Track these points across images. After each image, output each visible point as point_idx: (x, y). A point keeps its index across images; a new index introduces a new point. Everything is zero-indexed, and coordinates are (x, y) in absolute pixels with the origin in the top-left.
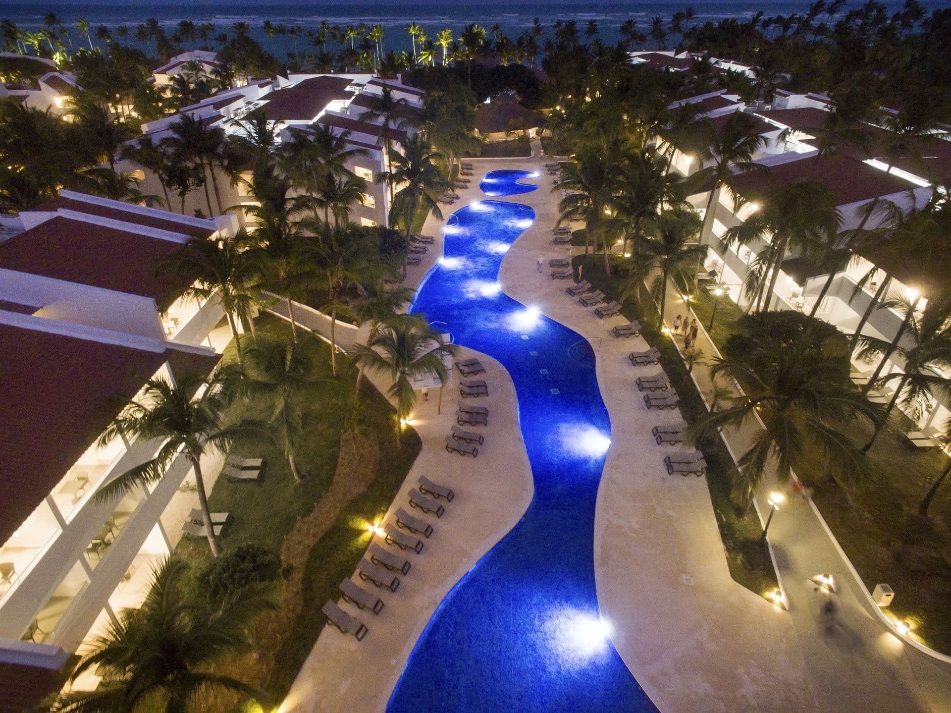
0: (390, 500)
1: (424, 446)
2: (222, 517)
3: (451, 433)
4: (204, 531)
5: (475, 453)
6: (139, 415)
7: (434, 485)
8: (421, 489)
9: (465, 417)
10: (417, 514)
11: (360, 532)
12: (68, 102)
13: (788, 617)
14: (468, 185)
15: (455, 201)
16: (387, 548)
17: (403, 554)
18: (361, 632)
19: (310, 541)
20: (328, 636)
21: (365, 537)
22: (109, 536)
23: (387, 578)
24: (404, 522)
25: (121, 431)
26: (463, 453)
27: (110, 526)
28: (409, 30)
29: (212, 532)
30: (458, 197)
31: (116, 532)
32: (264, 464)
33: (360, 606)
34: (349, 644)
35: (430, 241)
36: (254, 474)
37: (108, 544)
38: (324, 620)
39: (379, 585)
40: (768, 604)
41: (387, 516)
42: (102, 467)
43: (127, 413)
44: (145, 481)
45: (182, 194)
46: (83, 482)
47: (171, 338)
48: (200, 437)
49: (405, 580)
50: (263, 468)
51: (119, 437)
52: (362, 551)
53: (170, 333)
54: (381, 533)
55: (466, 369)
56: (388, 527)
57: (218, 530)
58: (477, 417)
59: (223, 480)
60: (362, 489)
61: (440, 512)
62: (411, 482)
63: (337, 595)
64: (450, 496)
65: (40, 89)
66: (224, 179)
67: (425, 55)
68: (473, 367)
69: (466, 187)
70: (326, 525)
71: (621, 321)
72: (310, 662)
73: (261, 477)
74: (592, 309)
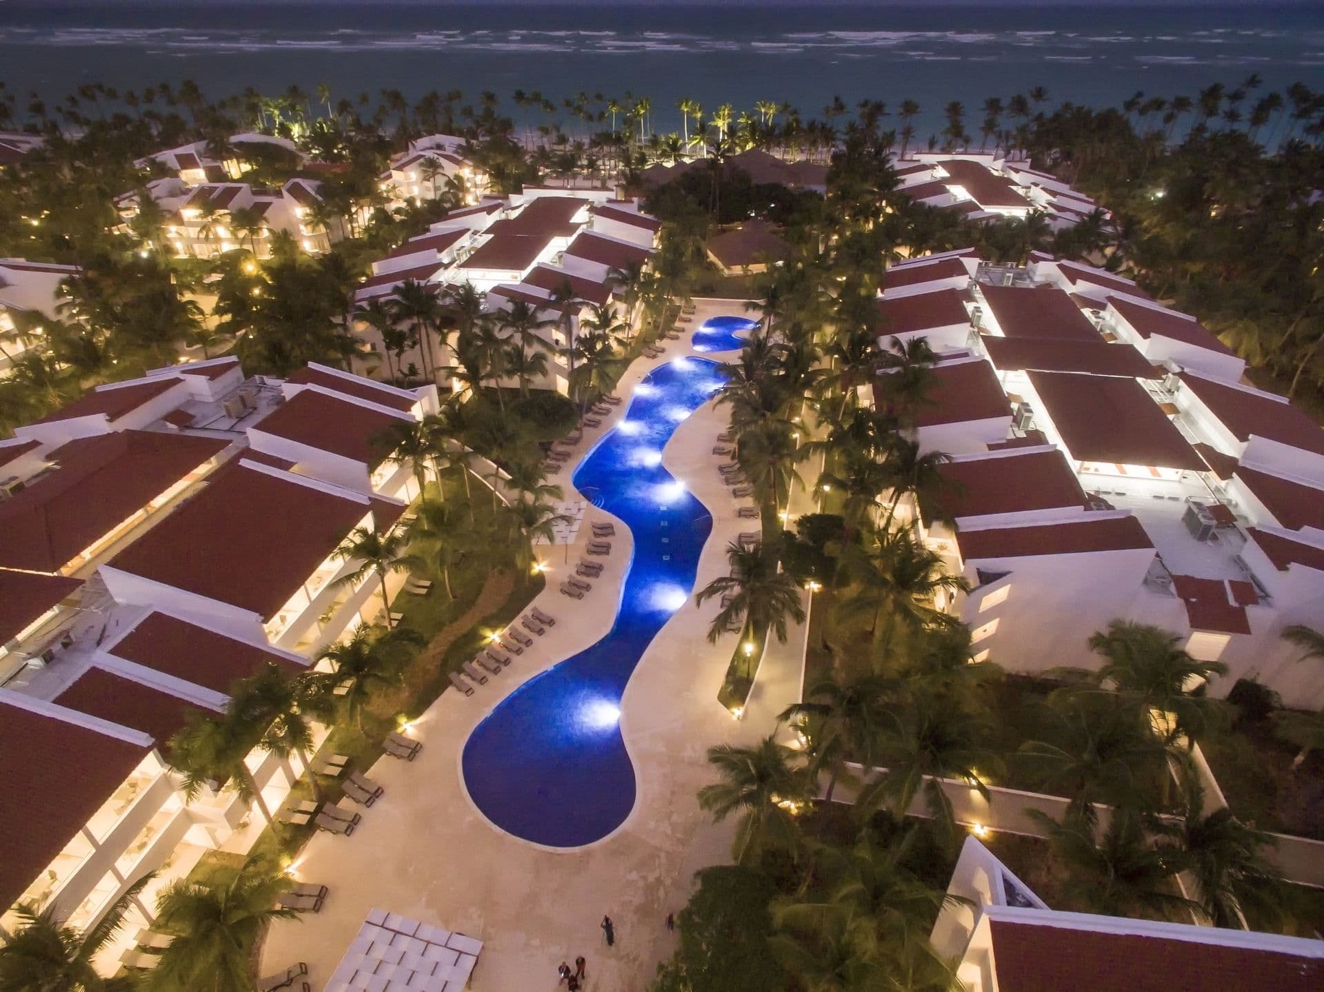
0: (511, 619)
1: (546, 587)
2: (399, 616)
3: (566, 580)
4: (386, 623)
5: (580, 596)
6: (352, 545)
7: (541, 614)
8: (533, 616)
9: (583, 569)
10: (525, 631)
11: (485, 638)
12: (307, 215)
13: (739, 723)
14: (680, 334)
15: (659, 354)
16: (499, 649)
17: (508, 654)
18: (469, 691)
19: (452, 638)
20: (450, 692)
21: (487, 641)
22: (330, 615)
23: (493, 665)
24: (514, 635)
25: (342, 553)
26: (570, 595)
27: (331, 609)
28: (680, 106)
29: (391, 624)
30: (663, 351)
31: (334, 612)
32: (432, 586)
33: (474, 679)
34: (461, 697)
35: (618, 402)
36: (424, 591)
37: (329, 619)
38: (450, 683)
39: (487, 669)
40: (730, 715)
41: (504, 631)
42: (330, 572)
43: (344, 543)
44: (353, 585)
45: (398, 355)
46: (319, 580)
47: (376, 490)
48: (385, 562)
49: (504, 669)
50: (430, 588)
51: (341, 557)
52: (482, 649)
53: (377, 485)
54: (498, 640)
55: (598, 531)
56: (502, 636)
57: (395, 623)
58: (592, 570)
59: (403, 593)
60: (494, 611)
61: (541, 632)
62: (527, 611)
63: (460, 671)
64: (551, 622)
65: (282, 197)
66: (436, 337)
67: (696, 139)
68: (607, 530)
69: (677, 338)
70: (465, 630)
71: (749, 502)
72: (437, 703)
73: (428, 594)
74: (732, 487)
